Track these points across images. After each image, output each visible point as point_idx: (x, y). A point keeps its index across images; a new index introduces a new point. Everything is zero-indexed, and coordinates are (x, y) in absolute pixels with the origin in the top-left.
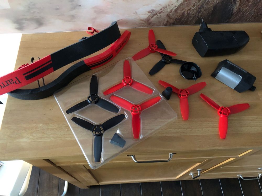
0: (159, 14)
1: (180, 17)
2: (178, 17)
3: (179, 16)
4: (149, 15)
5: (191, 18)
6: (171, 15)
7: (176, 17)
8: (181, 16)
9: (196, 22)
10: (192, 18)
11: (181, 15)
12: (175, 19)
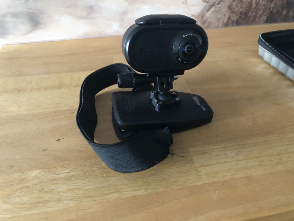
0: (217, 4)
1: (246, 11)
2: (243, 11)
3: (245, 8)
4: (203, 6)
5: (260, 11)
6: (234, 7)
7: (241, 10)
8: (247, 9)
9: (266, 19)
10: (262, 11)
11: (247, 7)
12: (239, 13)
